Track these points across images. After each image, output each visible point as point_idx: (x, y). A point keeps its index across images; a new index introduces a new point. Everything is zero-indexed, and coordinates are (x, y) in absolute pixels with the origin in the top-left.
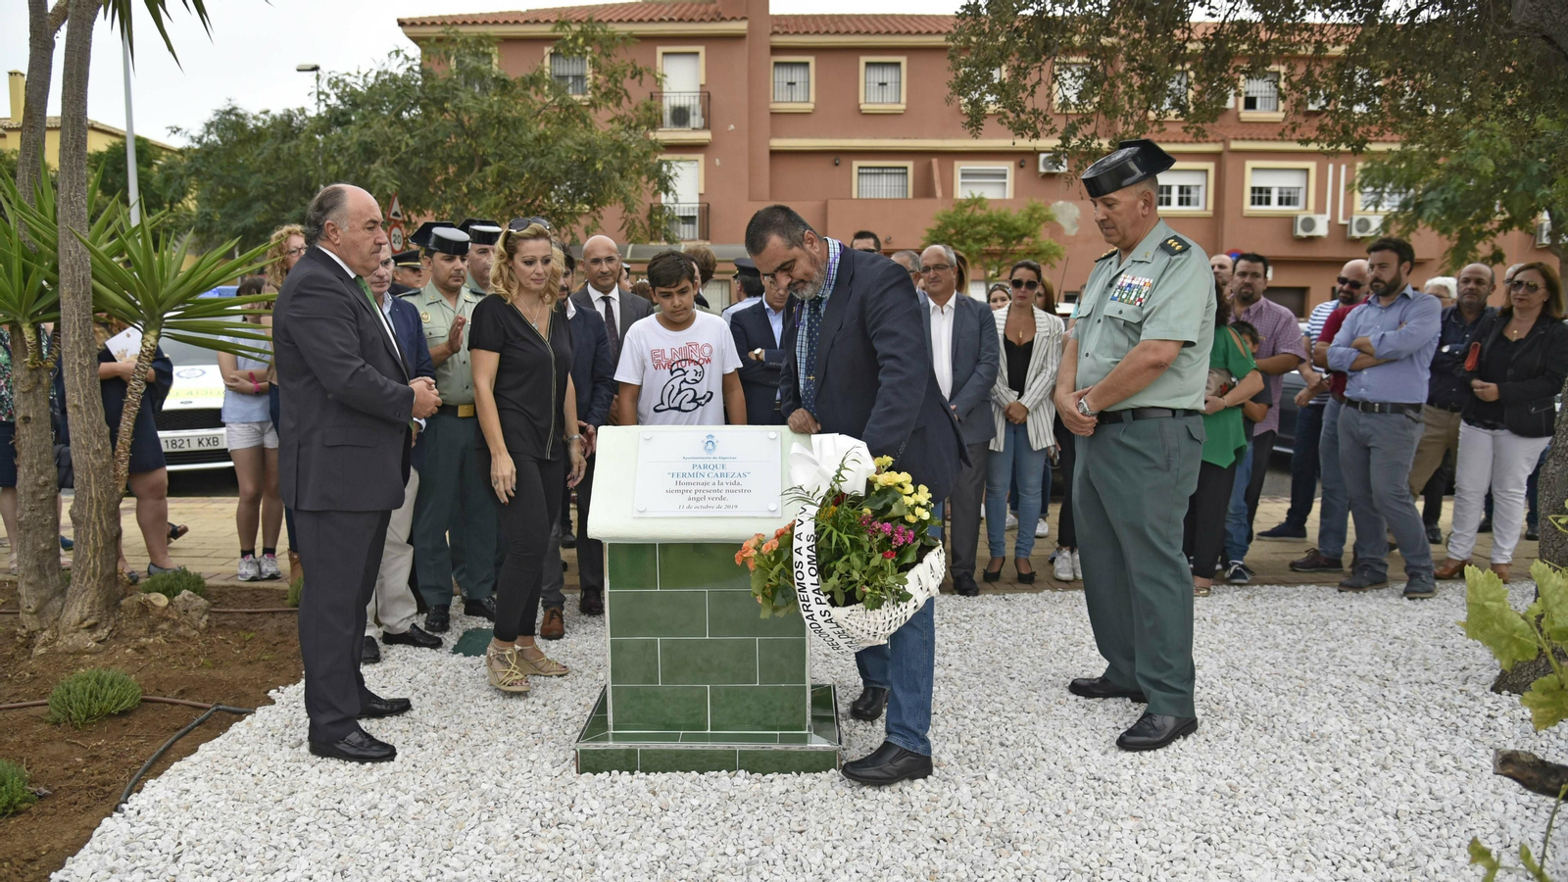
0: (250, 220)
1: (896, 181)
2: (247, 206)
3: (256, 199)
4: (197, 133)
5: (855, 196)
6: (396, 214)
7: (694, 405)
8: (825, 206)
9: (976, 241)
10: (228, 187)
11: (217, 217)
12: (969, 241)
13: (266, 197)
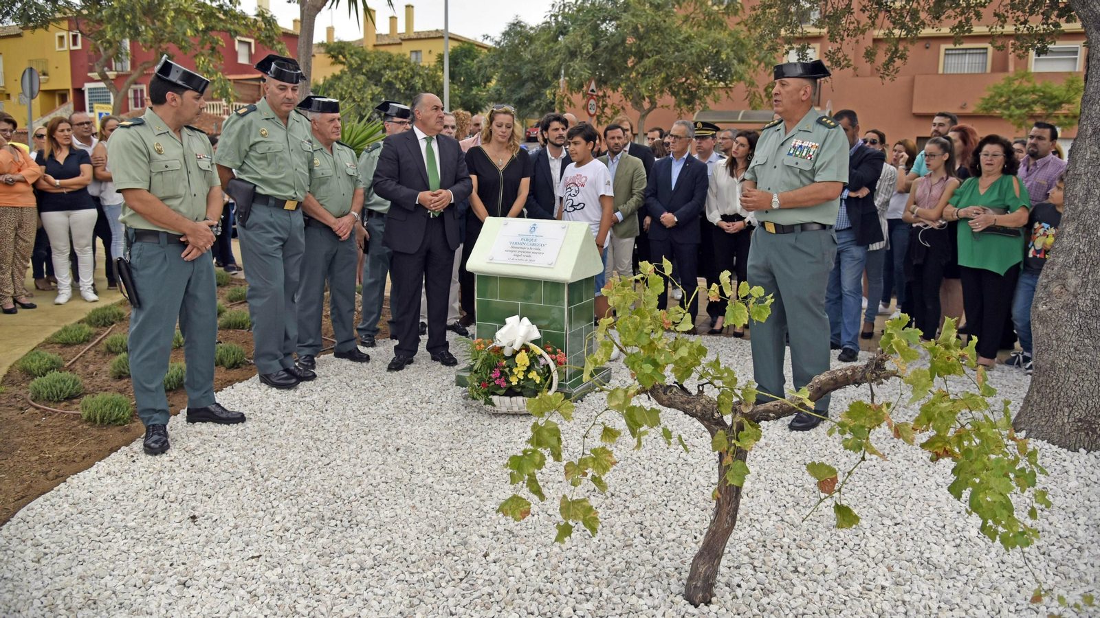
0: (523, 93)
1: (978, 59)
2: (522, 84)
3: (527, 81)
4: (498, 39)
5: (941, 71)
6: (593, 91)
7: (572, 209)
8: (913, 81)
9: (1018, 107)
10: (512, 72)
11: (504, 92)
12: (1013, 107)
13: (533, 79)
